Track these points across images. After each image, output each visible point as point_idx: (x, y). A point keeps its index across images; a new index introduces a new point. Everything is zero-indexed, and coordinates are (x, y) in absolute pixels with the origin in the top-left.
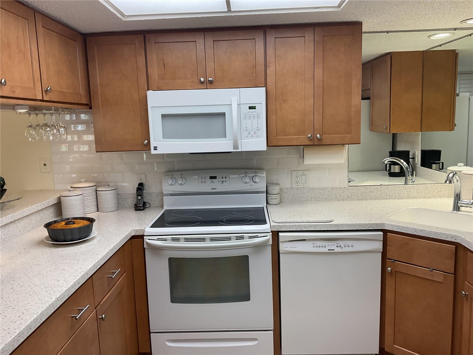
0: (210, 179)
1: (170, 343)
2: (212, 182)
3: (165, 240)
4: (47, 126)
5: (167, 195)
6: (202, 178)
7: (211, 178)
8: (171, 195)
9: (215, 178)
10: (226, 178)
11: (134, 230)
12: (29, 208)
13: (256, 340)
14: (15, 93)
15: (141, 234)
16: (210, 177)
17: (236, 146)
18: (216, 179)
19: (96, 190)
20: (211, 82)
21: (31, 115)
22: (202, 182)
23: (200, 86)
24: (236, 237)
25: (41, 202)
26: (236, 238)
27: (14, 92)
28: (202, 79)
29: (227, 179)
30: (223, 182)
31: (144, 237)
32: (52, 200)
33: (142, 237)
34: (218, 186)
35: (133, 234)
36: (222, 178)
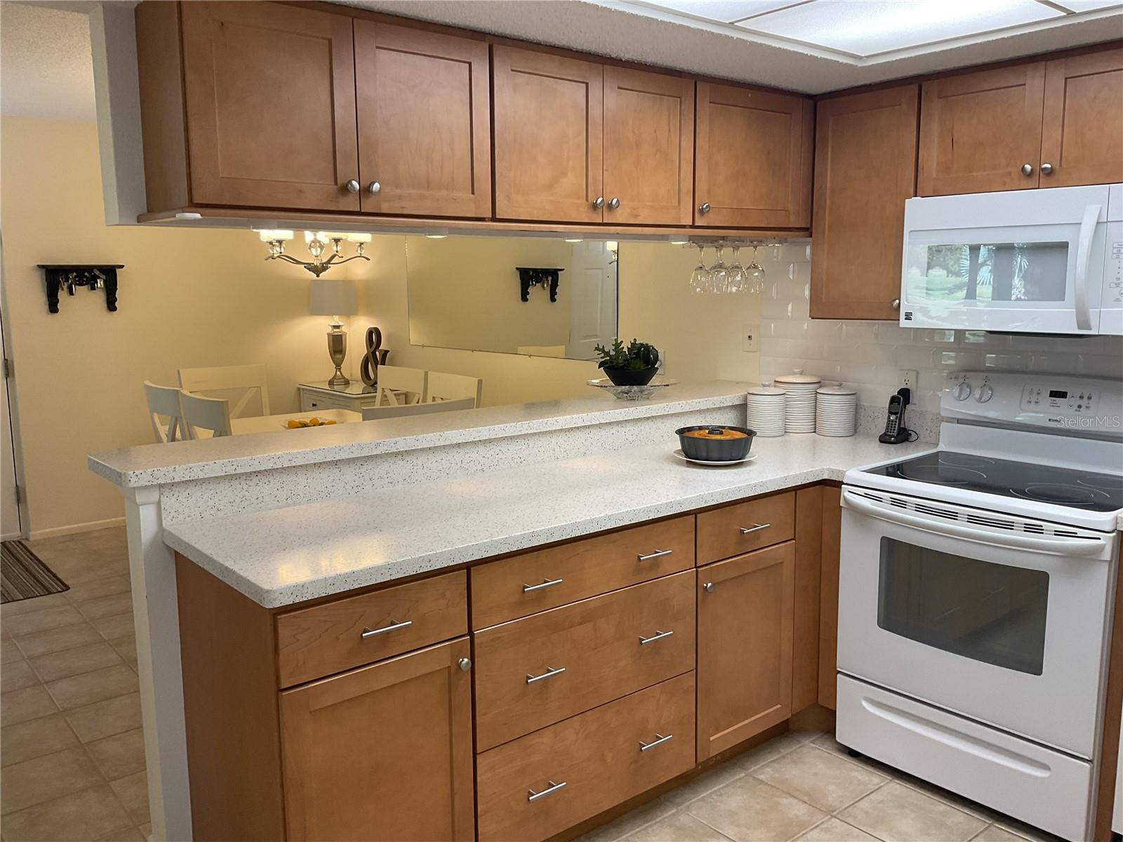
0: (1050, 396)
1: (871, 705)
2: (1054, 405)
3: (879, 499)
4: (722, 268)
5: (950, 420)
6: (1031, 392)
7: (1054, 394)
8: (959, 421)
9: (1063, 395)
10: (1089, 398)
11: (829, 469)
12: (681, 402)
13: (1045, 767)
14: (639, 217)
15: (840, 479)
16: (1051, 392)
17: (1083, 322)
18: (1066, 398)
19: (817, 393)
20: (1050, 173)
21: (704, 249)
22: (1030, 402)
23: (1025, 183)
24: (1025, 524)
25: (708, 397)
26: (1025, 527)
27: (636, 216)
28: (1028, 167)
29: (1091, 402)
30: (1080, 407)
31: (843, 486)
32: (733, 398)
33: (838, 484)
34: (1065, 414)
35: (826, 477)
36: (1081, 397)
